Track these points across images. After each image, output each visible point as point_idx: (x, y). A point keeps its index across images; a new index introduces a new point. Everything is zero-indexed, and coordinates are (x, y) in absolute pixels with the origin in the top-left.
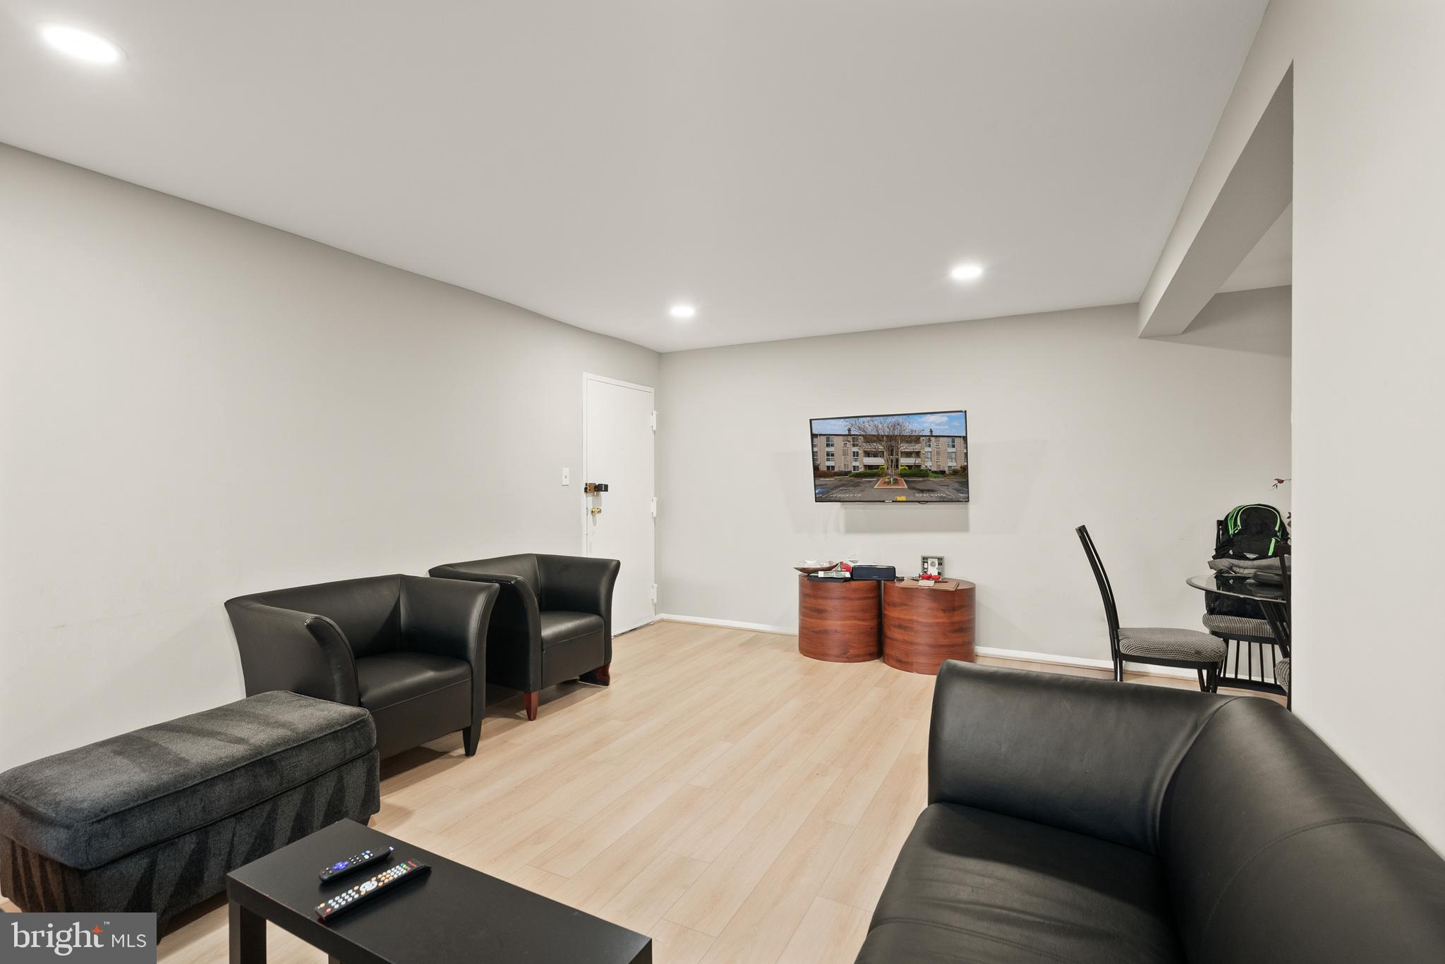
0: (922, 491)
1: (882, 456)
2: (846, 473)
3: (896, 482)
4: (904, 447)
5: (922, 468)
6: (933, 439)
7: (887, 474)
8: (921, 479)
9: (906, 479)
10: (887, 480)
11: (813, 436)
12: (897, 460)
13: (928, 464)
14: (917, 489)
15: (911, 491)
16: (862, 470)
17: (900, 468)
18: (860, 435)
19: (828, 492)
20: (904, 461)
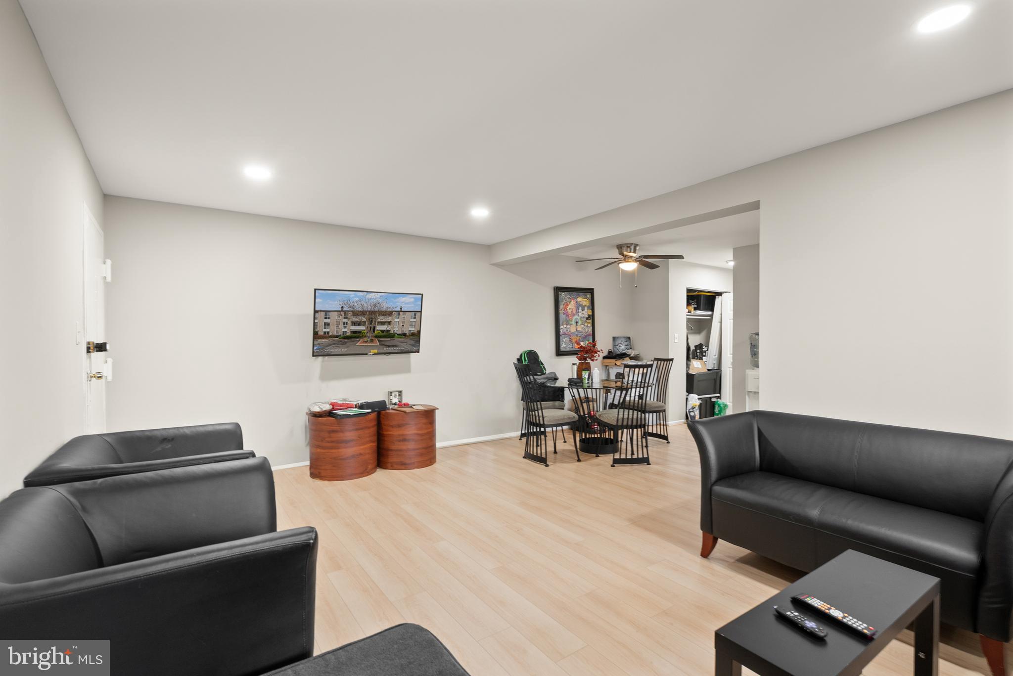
0: (389, 346)
1: (364, 325)
2: (337, 336)
3: (372, 341)
4: (381, 319)
5: (391, 332)
6: (401, 313)
7: (365, 337)
8: (389, 339)
9: (379, 339)
10: (366, 340)
11: (316, 312)
12: (375, 327)
13: (396, 329)
14: (386, 345)
15: (382, 347)
16: (348, 334)
17: (376, 332)
18: (350, 311)
19: (323, 348)
20: (379, 328)
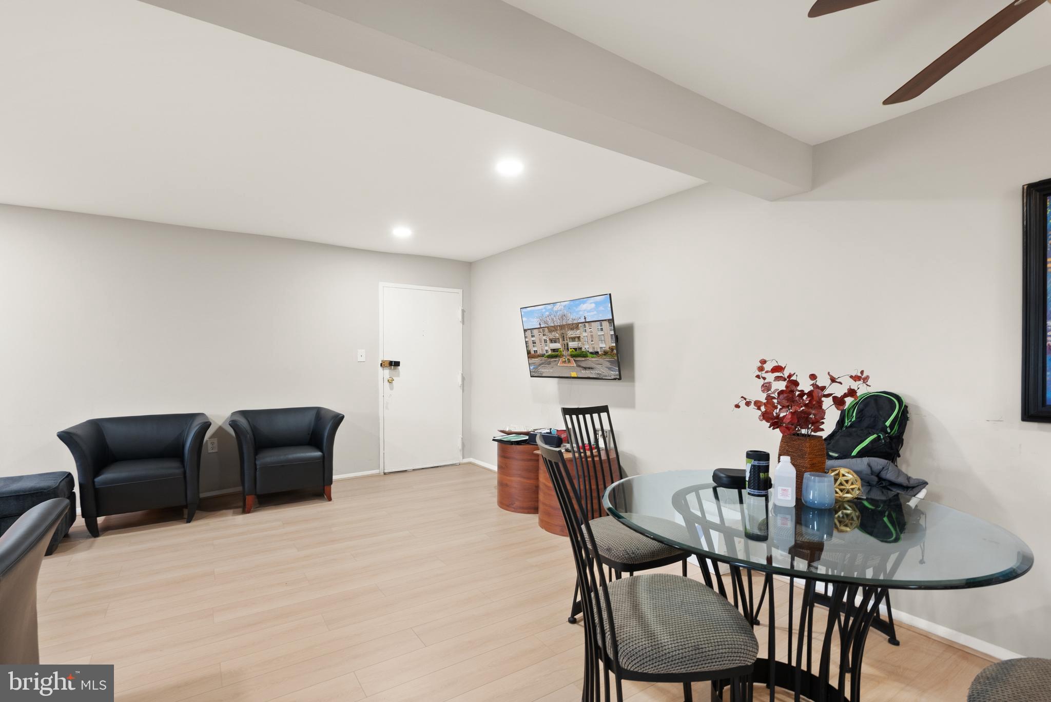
0: (585, 368)
1: (559, 342)
2: (543, 356)
3: (569, 361)
4: (571, 334)
5: (583, 350)
6: (587, 324)
7: (563, 356)
8: (583, 359)
9: (574, 358)
10: (564, 360)
11: (525, 331)
12: (567, 344)
13: (587, 347)
14: (582, 367)
15: (579, 369)
16: (550, 353)
17: (570, 350)
18: (546, 327)
19: (537, 368)
20: (572, 345)
